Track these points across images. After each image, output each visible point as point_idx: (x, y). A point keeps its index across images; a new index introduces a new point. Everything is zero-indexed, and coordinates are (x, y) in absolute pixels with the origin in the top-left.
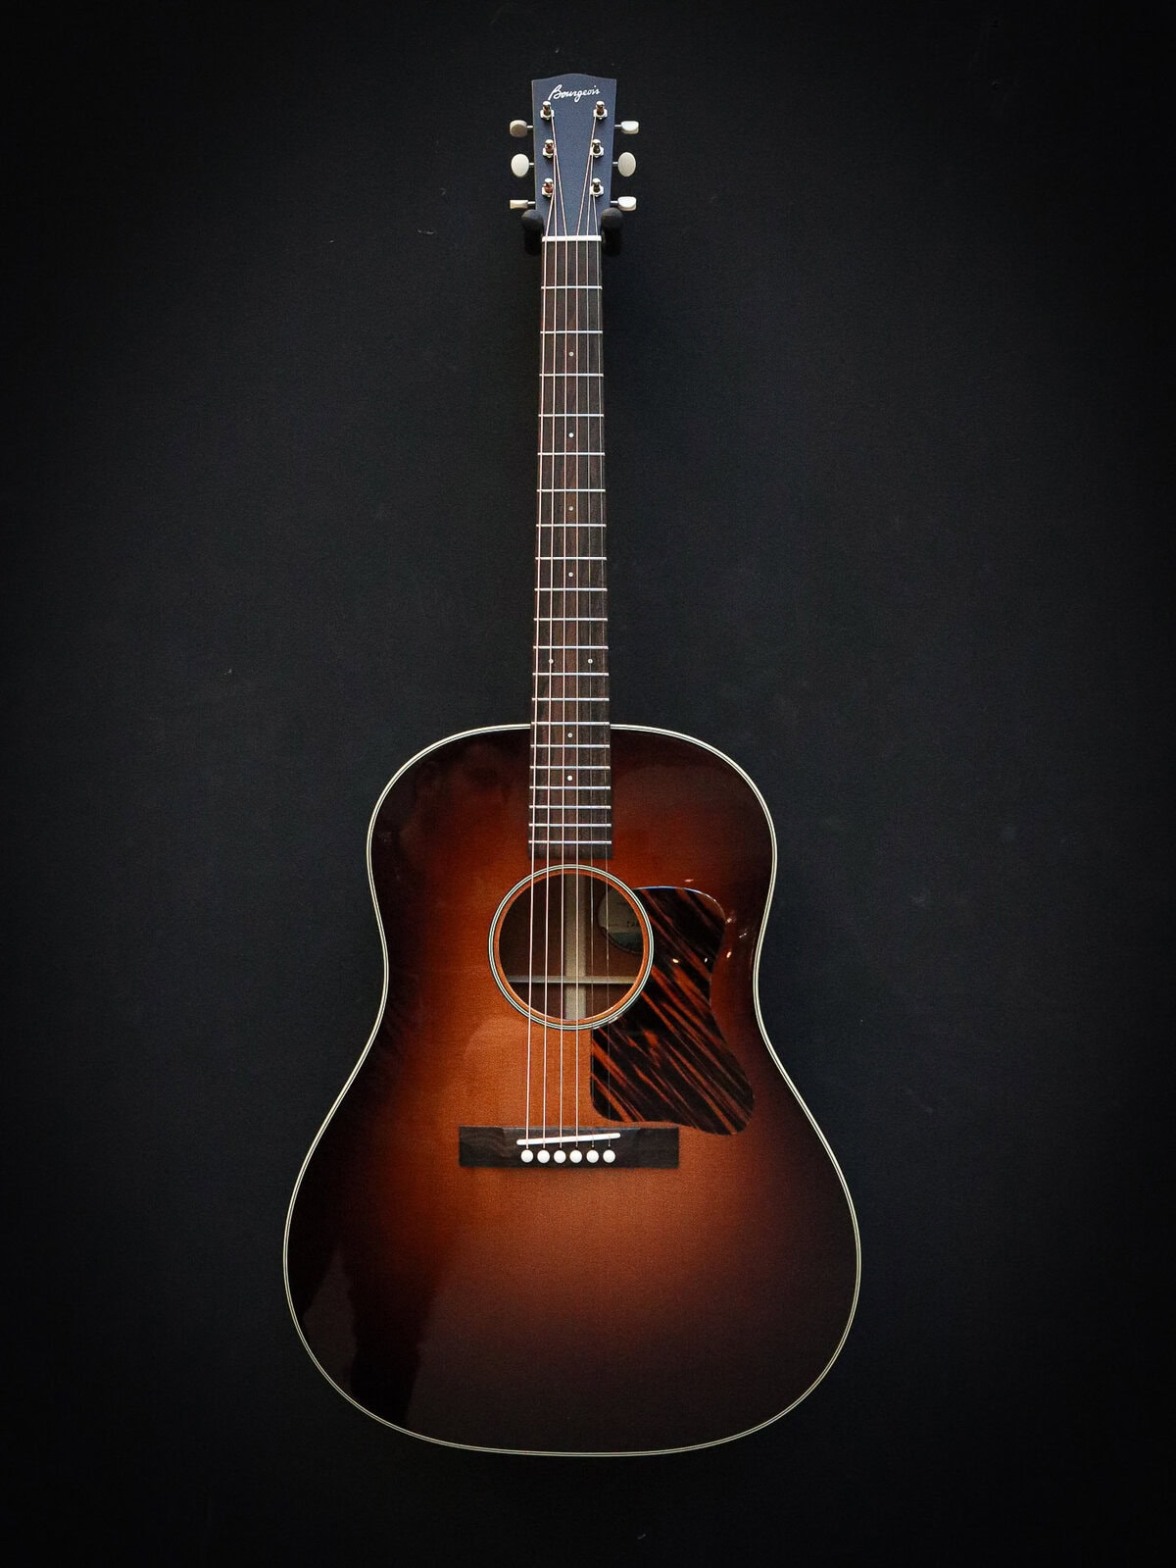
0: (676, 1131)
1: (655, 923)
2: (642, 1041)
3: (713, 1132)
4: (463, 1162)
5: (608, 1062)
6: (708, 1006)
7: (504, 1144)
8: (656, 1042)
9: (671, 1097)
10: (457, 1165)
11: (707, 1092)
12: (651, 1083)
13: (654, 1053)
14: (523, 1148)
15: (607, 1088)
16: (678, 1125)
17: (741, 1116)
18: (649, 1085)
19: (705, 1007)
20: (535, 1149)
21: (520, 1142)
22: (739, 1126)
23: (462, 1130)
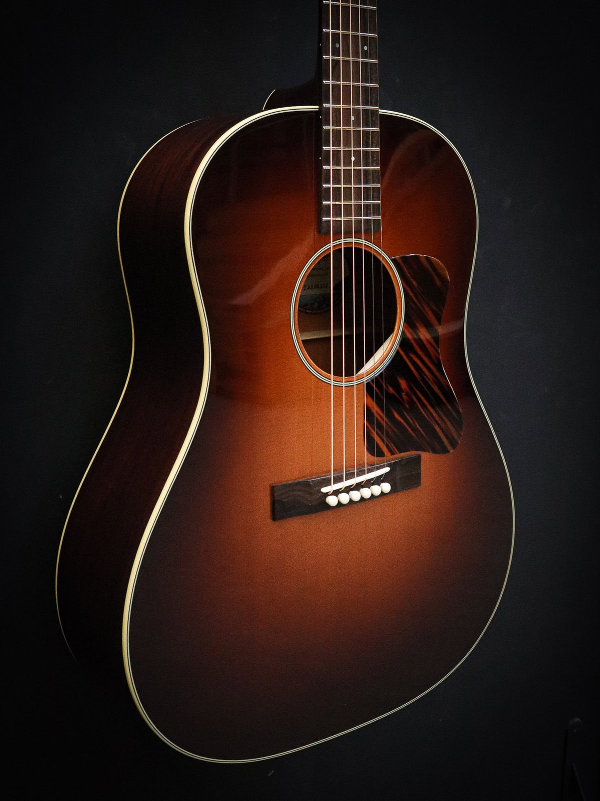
0: (419, 457)
1: (405, 286)
2: (397, 387)
3: (439, 453)
4: (274, 518)
5: (375, 409)
6: (438, 353)
7: (311, 494)
8: (407, 388)
9: (414, 429)
10: (269, 520)
11: (437, 422)
12: (402, 421)
13: (405, 397)
14: (327, 495)
15: (374, 430)
16: (419, 452)
17: (455, 436)
18: (401, 422)
19: (436, 353)
20: (336, 493)
21: (324, 490)
22: (454, 444)
23: (273, 489)
